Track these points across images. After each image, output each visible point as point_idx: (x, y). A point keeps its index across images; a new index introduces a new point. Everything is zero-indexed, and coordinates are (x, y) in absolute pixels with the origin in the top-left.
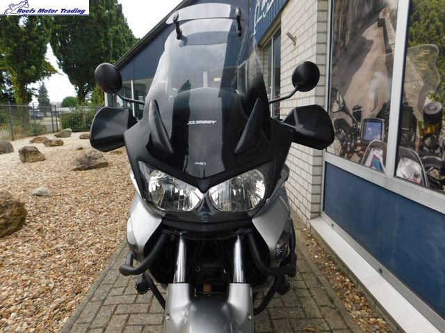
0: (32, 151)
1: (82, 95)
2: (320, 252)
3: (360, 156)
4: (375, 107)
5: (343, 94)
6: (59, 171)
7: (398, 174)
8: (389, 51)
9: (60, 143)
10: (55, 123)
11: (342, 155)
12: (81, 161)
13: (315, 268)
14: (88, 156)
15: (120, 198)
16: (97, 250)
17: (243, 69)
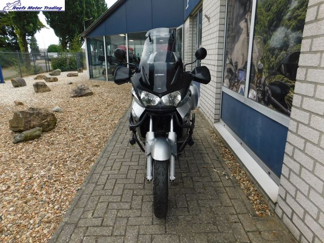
0: (42, 85)
1: (64, 43)
2: (217, 139)
3: (236, 88)
4: (243, 62)
5: (231, 54)
6: (62, 98)
7: (249, 97)
8: (248, 35)
9: (55, 80)
10: (48, 64)
11: (229, 88)
12: (75, 91)
13: (213, 146)
14: (80, 88)
15: (105, 113)
16: (99, 138)
17: (181, 30)
